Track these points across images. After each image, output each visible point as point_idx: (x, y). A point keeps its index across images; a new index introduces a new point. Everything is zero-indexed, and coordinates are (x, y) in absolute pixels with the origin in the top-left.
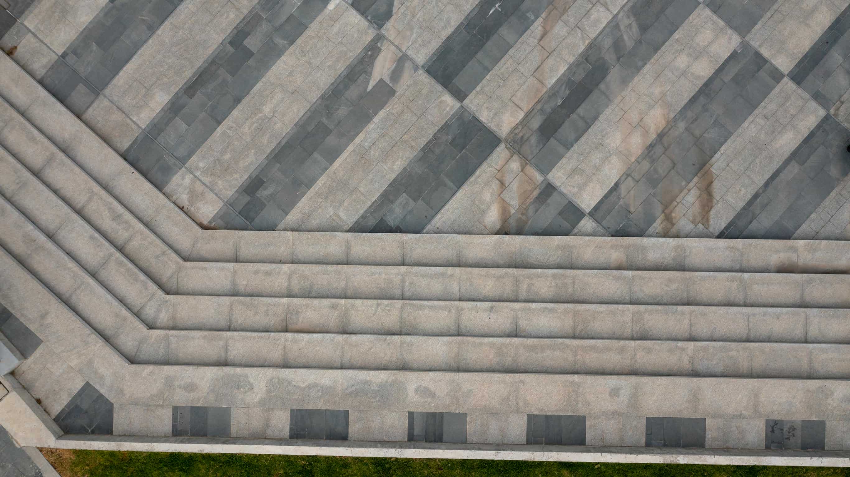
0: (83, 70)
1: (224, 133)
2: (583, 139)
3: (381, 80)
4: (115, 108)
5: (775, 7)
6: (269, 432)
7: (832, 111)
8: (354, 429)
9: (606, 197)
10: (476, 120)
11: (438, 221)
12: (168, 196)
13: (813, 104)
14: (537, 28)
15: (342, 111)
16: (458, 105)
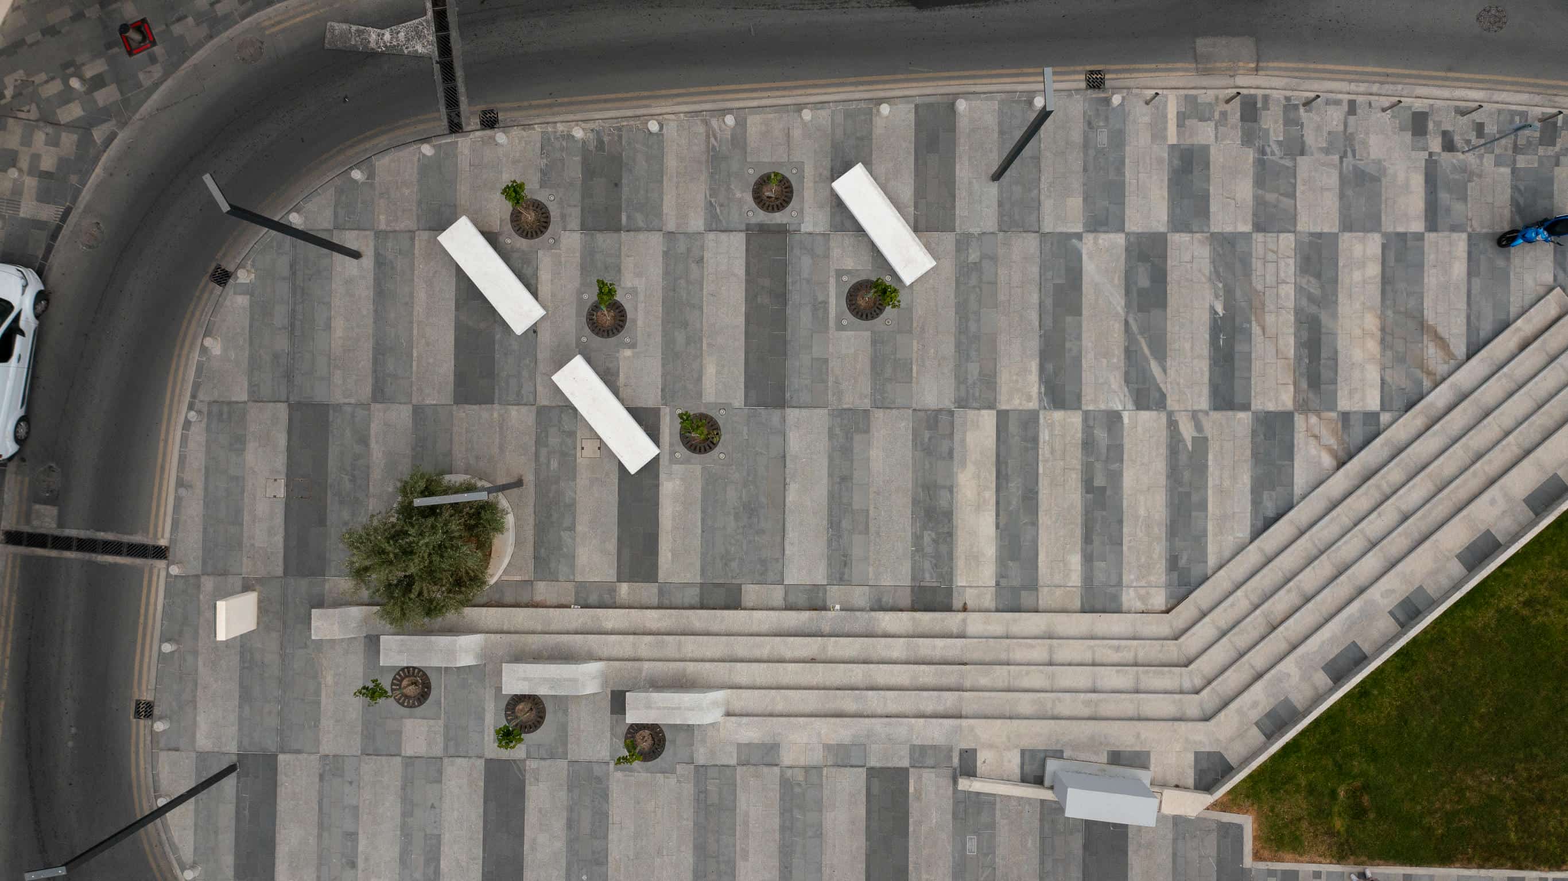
0: (1016, 583)
1: (1129, 548)
2: (1340, 371)
3: (1193, 438)
4: (1053, 588)
5: (1383, 198)
6: (1321, 691)
7: (1469, 230)
8: (1366, 648)
9: (1382, 392)
10: (1268, 412)
11: (1298, 490)
12: (1129, 612)
13: (1455, 236)
14: (1256, 329)
15: (1187, 475)
16: (1250, 413)
